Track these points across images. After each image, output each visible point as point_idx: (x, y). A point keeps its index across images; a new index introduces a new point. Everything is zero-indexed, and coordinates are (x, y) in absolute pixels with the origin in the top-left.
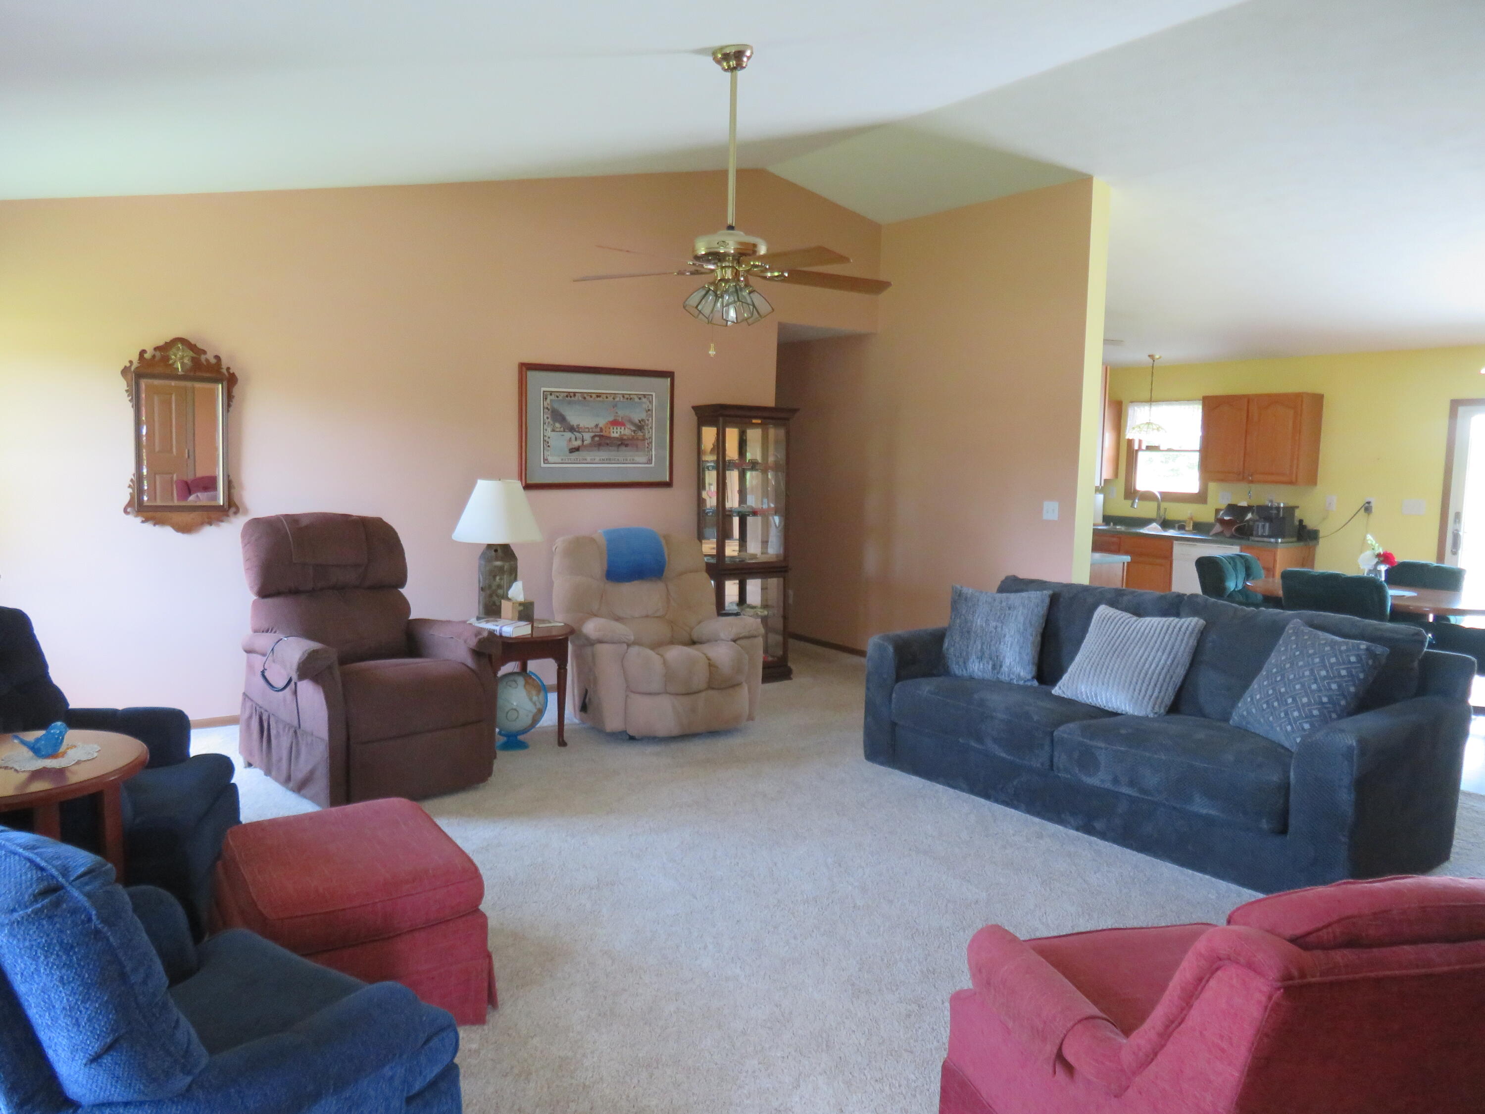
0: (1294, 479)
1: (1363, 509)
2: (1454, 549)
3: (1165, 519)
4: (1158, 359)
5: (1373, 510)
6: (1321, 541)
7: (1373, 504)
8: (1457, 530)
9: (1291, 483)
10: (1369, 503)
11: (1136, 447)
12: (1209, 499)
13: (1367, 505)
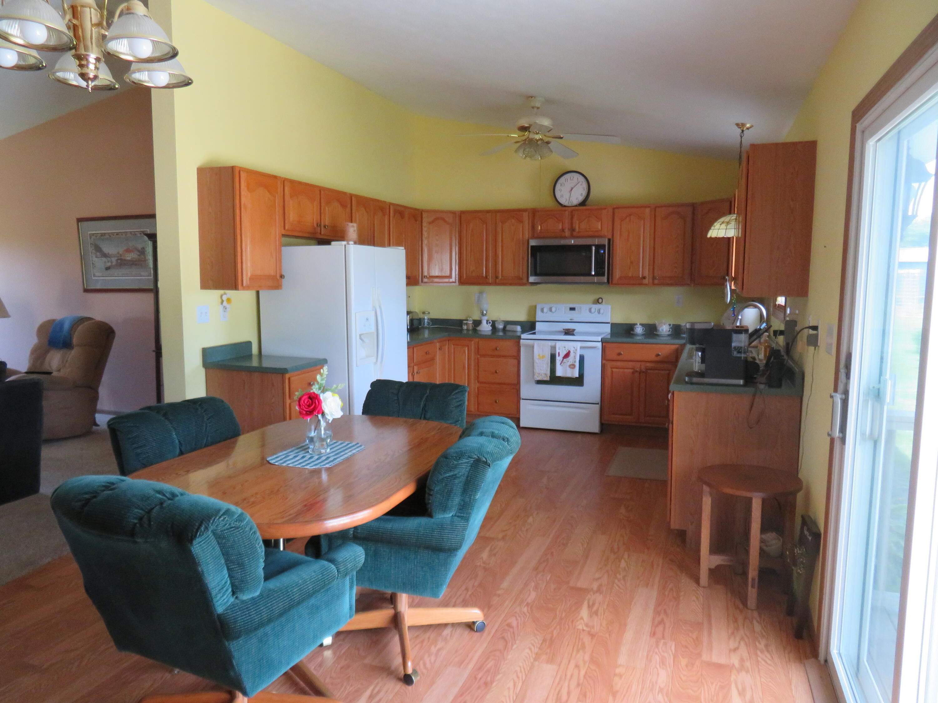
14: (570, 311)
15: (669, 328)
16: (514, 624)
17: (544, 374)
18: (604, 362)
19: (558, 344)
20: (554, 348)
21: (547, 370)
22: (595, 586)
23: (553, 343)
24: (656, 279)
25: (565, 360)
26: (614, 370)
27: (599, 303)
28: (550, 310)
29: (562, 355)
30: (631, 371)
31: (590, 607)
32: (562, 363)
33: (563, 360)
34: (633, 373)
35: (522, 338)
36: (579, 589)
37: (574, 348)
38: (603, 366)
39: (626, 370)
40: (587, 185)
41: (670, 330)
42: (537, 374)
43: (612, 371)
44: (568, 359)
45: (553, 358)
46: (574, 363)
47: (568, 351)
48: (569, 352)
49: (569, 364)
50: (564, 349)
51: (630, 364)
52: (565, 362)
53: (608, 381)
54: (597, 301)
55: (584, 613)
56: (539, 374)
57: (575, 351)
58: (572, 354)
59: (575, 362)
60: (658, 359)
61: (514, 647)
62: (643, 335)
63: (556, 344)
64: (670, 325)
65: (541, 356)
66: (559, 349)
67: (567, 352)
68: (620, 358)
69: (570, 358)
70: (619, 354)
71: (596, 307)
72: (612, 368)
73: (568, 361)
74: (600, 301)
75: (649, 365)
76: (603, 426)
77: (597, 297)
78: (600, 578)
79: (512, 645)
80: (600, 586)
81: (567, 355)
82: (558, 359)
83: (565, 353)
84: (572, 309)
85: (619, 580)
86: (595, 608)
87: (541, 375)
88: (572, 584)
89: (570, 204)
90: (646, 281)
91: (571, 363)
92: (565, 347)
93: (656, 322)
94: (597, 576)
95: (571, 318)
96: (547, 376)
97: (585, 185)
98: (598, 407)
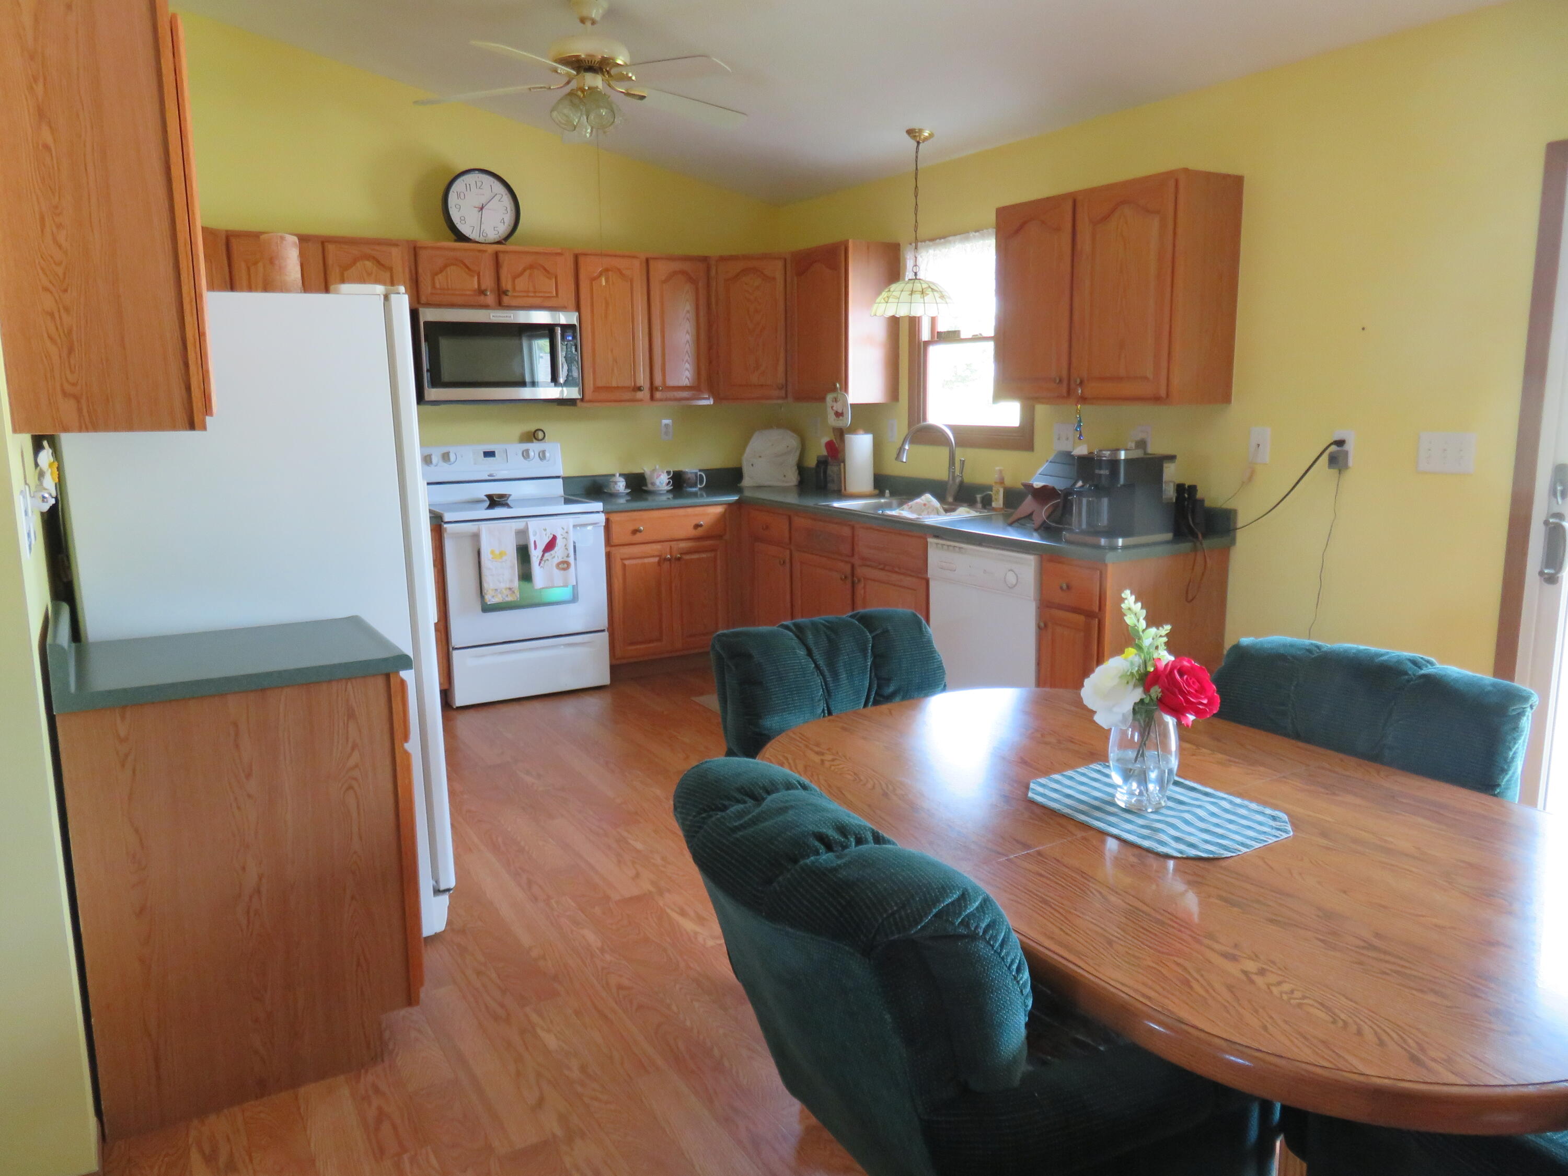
0: (1163, 393)
1: (1325, 457)
2: (1547, 567)
3: (962, 483)
4: (926, 139)
5: (1351, 462)
6: (1240, 536)
7: (1350, 446)
8: (1560, 516)
9: (1157, 399)
10: (1340, 443)
11: (925, 335)
12: (1039, 440)
13: (1333, 448)
14: (485, 459)
15: (669, 479)
17: (506, 589)
18: (608, 549)
19: (533, 524)
20: (522, 533)
21: (511, 581)
23: (520, 524)
24: (657, 389)
25: (547, 554)
26: (627, 562)
27: (538, 440)
28: (446, 457)
29: (541, 546)
30: (656, 559)
32: (543, 562)
33: (543, 556)
34: (659, 563)
35: (446, 519)
37: (563, 529)
38: (608, 556)
39: (646, 560)
40: (512, 203)
41: (669, 482)
42: (490, 592)
43: (624, 566)
44: (552, 552)
45: (523, 553)
46: (565, 559)
47: (552, 536)
48: (554, 539)
49: (556, 561)
50: (544, 533)
51: (658, 547)
52: (548, 560)
53: (618, 584)
54: (533, 436)
56: (496, 590)
57: (565, 535)
58: (560, 542)
59: (568, 556)
60: (700, 531)
62: (668, 491)
63: (527, 524)
64: (668, 473)
65: (497, 552)
66: (535, 534)
67: (550, 539)
68: (638, 538)
69: (556, 549)
70: (636, 531)
71: (534, 448)
72: (622, 559)
73: (554, 557)
74: (540, 435)
75: (683, 545)
76: (615, 669)
77: (532, 427)
81: (551, 545)
82: (535, 555)
83: (547, 540)
84: (489, 454)
87: (500, 593)
89: (481, 239)
90: (639, 395)
91: (560, 560)
92: (545, 530)
93: (646, 469)
95: (492, 473)
96: (514, 592)
97: (507, 201)
98: (606, 635)
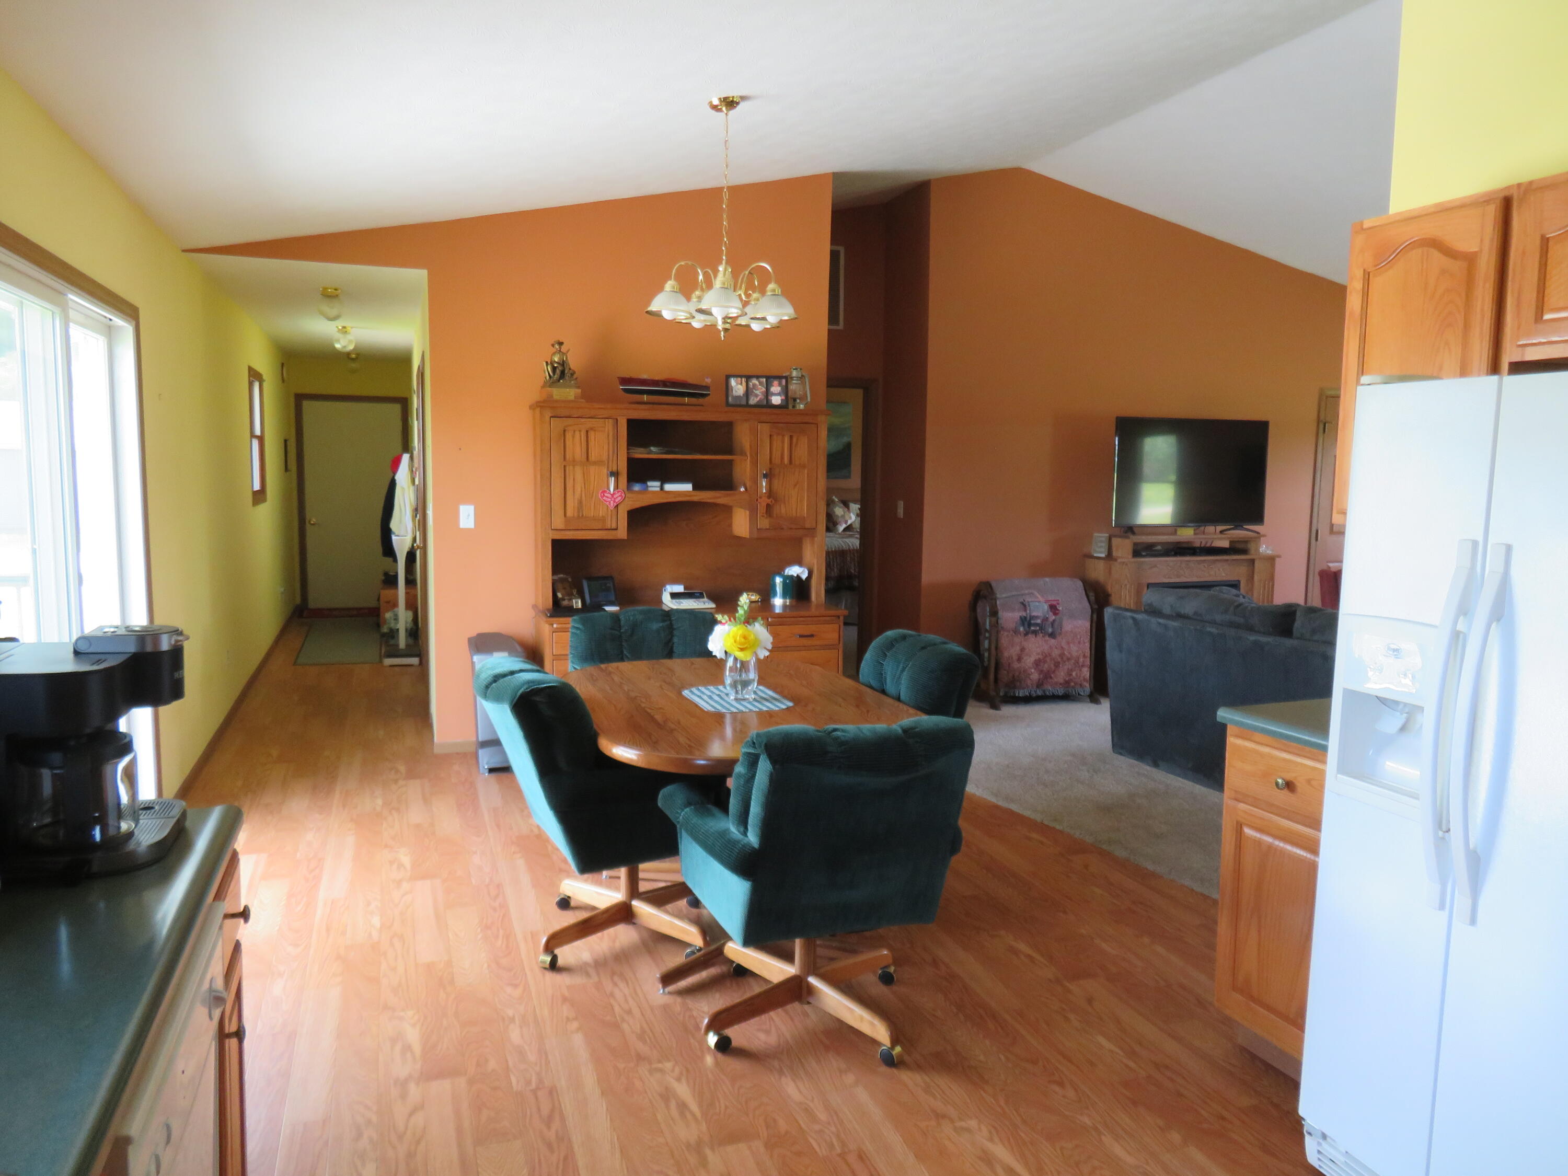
16: (509, 990)
22: (414, 1092)
31: (407, 1048)
36: (440, 1075)
55: (413, 1035)
61: (486, 966)
78: (411, 1114)
79: (489, 966)
80: (404, 1096)
85: (369, 1122)
86: (398, 1048)
88: (462, 1082)
94: (419, 1119)
